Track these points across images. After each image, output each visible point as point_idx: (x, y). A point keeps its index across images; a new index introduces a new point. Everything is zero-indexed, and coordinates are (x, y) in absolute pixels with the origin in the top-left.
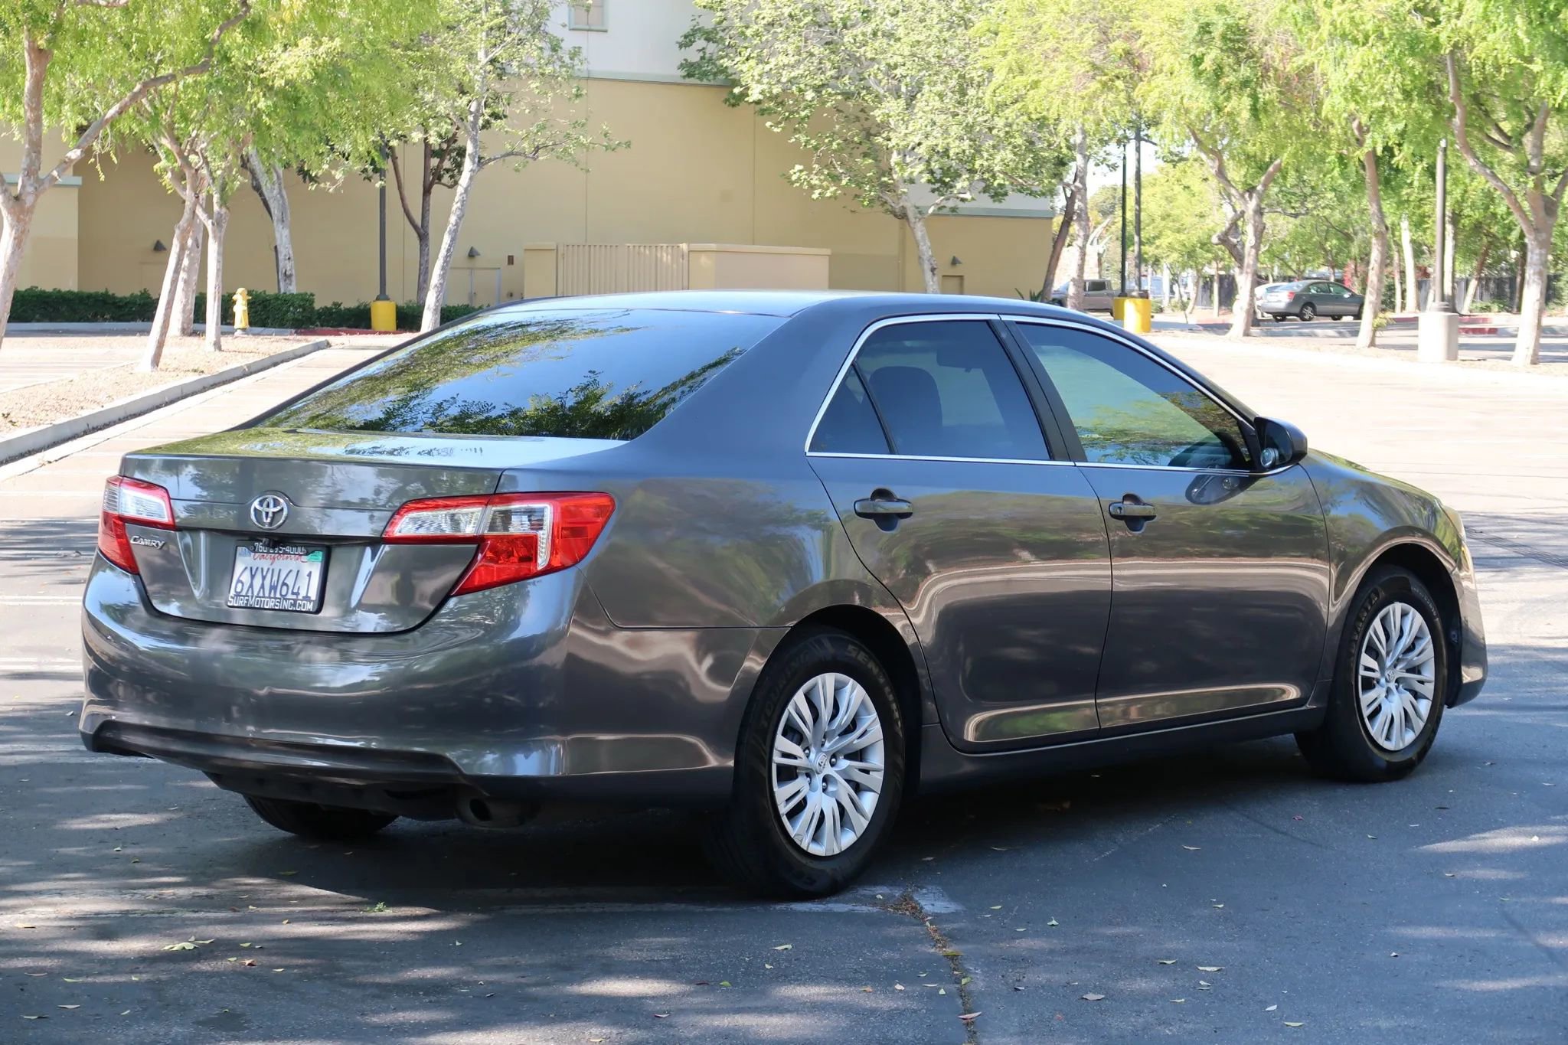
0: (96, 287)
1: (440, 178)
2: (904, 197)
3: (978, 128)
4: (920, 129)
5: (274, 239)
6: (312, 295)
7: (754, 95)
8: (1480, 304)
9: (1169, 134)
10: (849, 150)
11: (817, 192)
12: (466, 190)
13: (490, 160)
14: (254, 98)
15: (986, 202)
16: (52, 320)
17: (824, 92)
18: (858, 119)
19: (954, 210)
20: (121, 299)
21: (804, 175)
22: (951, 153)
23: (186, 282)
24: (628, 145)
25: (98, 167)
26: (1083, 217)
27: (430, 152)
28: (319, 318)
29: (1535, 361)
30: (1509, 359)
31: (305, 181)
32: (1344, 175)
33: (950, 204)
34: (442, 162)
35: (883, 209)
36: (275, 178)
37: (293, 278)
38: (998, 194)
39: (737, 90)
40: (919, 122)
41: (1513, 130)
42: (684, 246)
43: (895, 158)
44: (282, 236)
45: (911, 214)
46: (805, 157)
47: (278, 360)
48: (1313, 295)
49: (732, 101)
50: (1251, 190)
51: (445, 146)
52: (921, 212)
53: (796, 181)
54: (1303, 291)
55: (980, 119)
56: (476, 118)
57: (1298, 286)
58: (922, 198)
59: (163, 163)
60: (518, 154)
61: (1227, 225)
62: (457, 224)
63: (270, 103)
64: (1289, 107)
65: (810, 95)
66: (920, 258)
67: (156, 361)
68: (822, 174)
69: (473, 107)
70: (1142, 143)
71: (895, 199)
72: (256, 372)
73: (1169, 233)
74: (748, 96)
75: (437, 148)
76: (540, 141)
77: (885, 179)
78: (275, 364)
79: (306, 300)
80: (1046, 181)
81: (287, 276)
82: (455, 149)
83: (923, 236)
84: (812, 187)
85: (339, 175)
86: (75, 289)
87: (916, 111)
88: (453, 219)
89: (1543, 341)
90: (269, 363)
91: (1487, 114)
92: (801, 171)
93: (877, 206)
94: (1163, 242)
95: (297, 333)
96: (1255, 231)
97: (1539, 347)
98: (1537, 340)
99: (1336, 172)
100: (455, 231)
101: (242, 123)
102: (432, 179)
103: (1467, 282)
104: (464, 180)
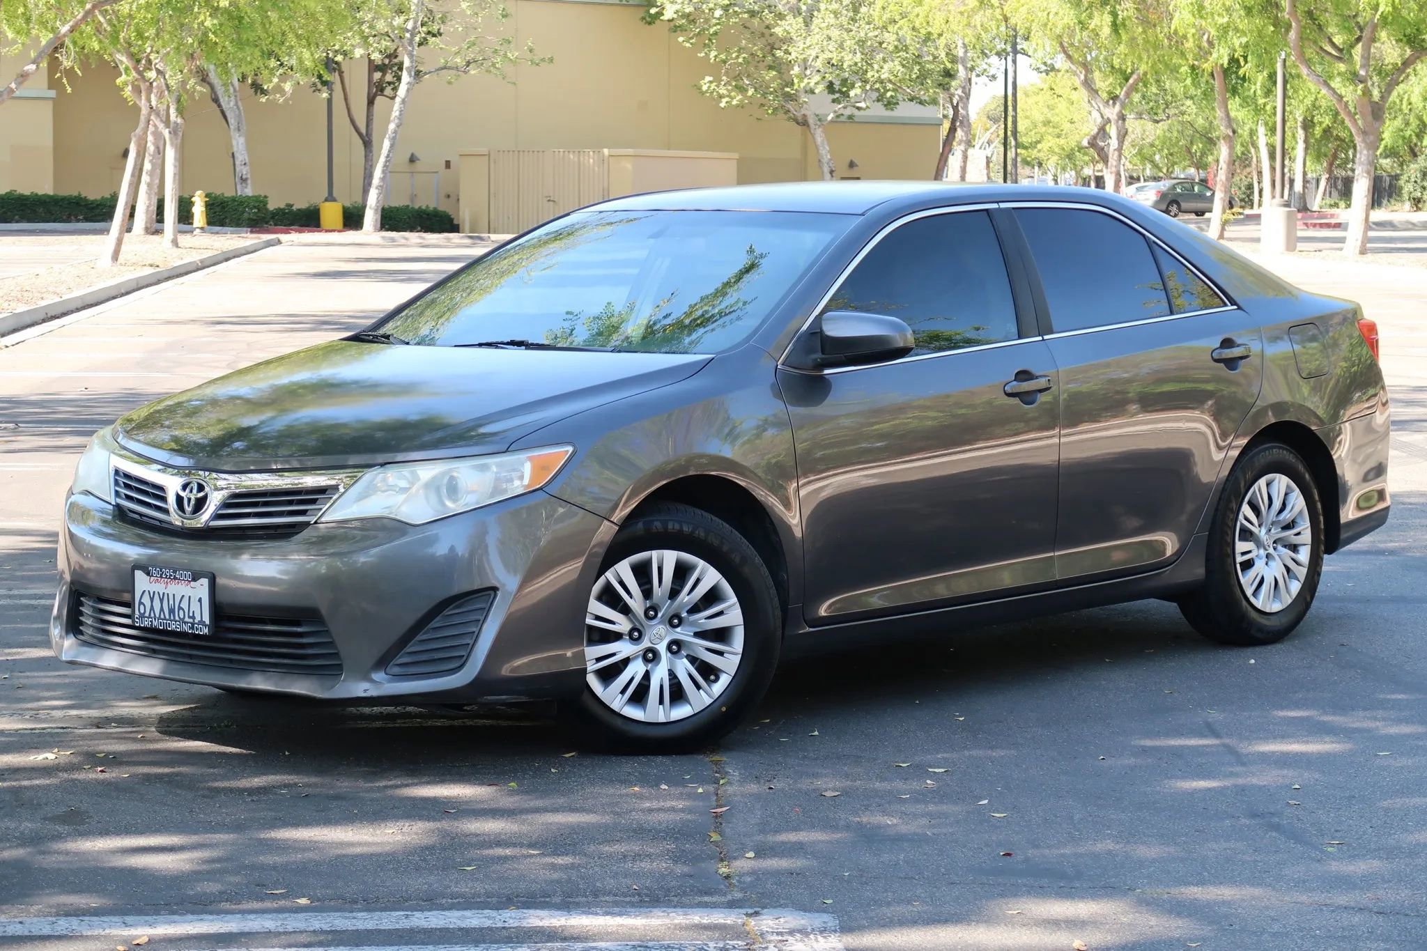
0: (70, 190)
1: (382, 90)
2: (805, 106)
3: (869, 43)
4: (817, 44)
5: (232, 146)
6: (266, 197)
7: (669, 14)
8: (1328, 201)
9: (1040, 47)
10: (755, 63)
11: (724, 100)
12: (403, 101)
13: (426, 74)
14: (202, 17)
15: (879, 111)
16: (30, 221)
17: (731, 11)
18: (763, 35)
19: (850, 117)
20: (93, 202)
21: (713, 86)
22: (845, 66)
23: (149, 185)
24: (551, 60)
25: (64, 80)
26: (966, 124)
27: (373, 67)
28: (273, 218)
29: (1363, 251)
30: (1341, 249)
31: (256, 94)
32: (1196, 84)
33: (848, 112)
34: (384, 75)
35: (786, 117)
36: (232, 90)
37: (249, 182)
38: (890, 104)
39: (653, 11)
40: (816, 38)
41: (1344, 43)
42: (606, 151)
43: (796, 70)
44: (239, 143)
45: (811, 121)
46: (715, 70)
47: (231, 256)
48: (1178, 193)
49: (648, 19)
50: (1115, 98)
51: (387, 61)
52: (820, 119)
53: (706, 92)
54: (1169, 189)
55: (870, 34)
56: (413, 35)
57: (1164, 185)
58: (821, 106)
59: (124, 77)
60: (450, 68)
61: (1096, 130)
62: (395, 132)
63: (215, 21)
64: (1146, 23)
65: (718, 13)
66: (820, 161)
67: (116, 256)
68: (731, 85)
69: (410, 25)
70: (1019, 56)
71: (797, 109)
72: (208, 267)
73: (1050, 138)
74: (663, 15)
75: (380, 63)
76: (471, 56)
77: (788, 89)
78: (227, 260)
79: (260, 202)
80: (931, 91)
81: (244, 180)
82: (396, 64)
83: (823, 141)
84: (721, 97)
85: (288, 87)
86: (51, 193)
87: (813, 27)
88: (392, 126)
89: (1371, 234)
90: (221, 258)
91: (1320, 27)
92: (711, 82)
93: (781, 115)
94: (1043, 146)
95: (252, 232)
96: (1119, 135)
97: (1366, 240)
98: (1365, 232)
99: (1189, 81)
100: (394, 138)
101: (190, 40)
102: (377, 90)
103: (1318, 181)
104: (402, 91)
